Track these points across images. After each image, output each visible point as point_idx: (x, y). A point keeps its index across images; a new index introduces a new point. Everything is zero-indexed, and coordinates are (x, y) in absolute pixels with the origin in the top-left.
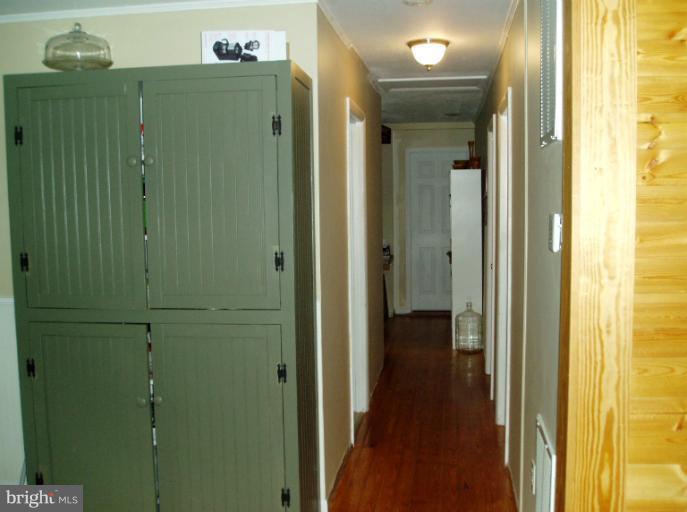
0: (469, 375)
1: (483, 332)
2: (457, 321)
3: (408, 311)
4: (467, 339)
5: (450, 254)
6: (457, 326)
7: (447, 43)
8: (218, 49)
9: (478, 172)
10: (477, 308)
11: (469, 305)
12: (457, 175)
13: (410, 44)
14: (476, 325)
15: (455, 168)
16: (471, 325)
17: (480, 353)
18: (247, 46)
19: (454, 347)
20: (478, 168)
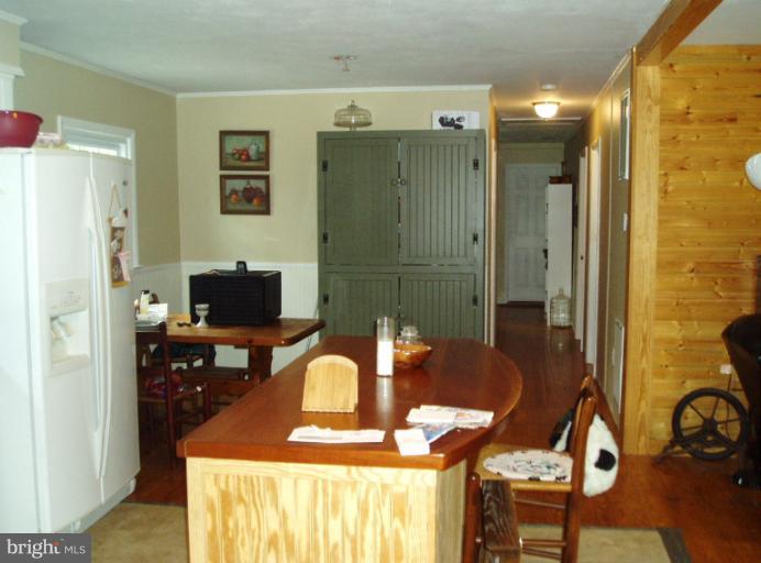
0: (561, 345)
1: (572, 312)
2: (552, 303)
3: (505, 302)
4: (559, 317)
5: (546, 251)
6: (551, 307)
7: (558, 104)
8: (442, 121)
9: (570, 186)
10: (568, 292)
11: (561, 290)
12: (553, 189)
13: (534, 104)
14: (567, 305)
15: (552, 182)
16: (562, 306)
17: (570, 329)
18: (458, 119)
19: (549, 324)
20: (570, 182)
